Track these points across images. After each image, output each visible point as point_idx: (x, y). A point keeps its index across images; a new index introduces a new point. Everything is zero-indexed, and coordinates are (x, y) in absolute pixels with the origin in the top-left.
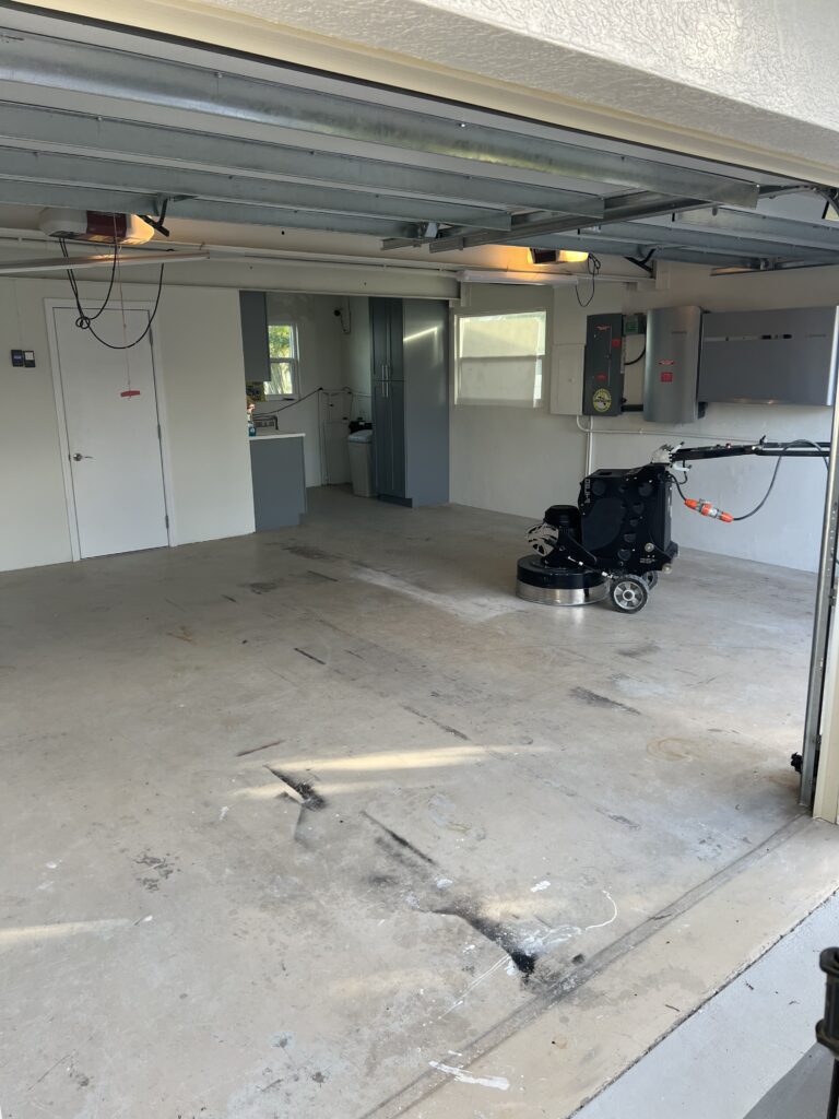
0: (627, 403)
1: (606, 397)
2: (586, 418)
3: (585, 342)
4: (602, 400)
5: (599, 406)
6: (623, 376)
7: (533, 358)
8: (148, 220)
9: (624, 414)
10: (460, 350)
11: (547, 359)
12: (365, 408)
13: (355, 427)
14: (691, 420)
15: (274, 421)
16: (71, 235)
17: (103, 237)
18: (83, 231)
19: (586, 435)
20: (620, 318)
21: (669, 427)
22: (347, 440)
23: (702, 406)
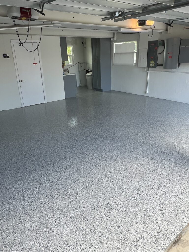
0: (159, 64)
1: (153, 63)
2: (148, 68)
3: (148, 48)
4: (152, 63)
5: (151, 65)
6: (158, 57)
7: (133, 53)
8: (38, 11)
9: (158, 67)
10: (114, 51)
11: (137, 53)
12: (90, 67)
13: (88, 72)
14: (175, 68)
15: (68, 71)
16: (16, 18)
17: (25, 18)
18: (20, 16)
19: (147, 73)
20: (157, 42)
21: (170, 70)
22: (86, 75)
23: (179, 65)
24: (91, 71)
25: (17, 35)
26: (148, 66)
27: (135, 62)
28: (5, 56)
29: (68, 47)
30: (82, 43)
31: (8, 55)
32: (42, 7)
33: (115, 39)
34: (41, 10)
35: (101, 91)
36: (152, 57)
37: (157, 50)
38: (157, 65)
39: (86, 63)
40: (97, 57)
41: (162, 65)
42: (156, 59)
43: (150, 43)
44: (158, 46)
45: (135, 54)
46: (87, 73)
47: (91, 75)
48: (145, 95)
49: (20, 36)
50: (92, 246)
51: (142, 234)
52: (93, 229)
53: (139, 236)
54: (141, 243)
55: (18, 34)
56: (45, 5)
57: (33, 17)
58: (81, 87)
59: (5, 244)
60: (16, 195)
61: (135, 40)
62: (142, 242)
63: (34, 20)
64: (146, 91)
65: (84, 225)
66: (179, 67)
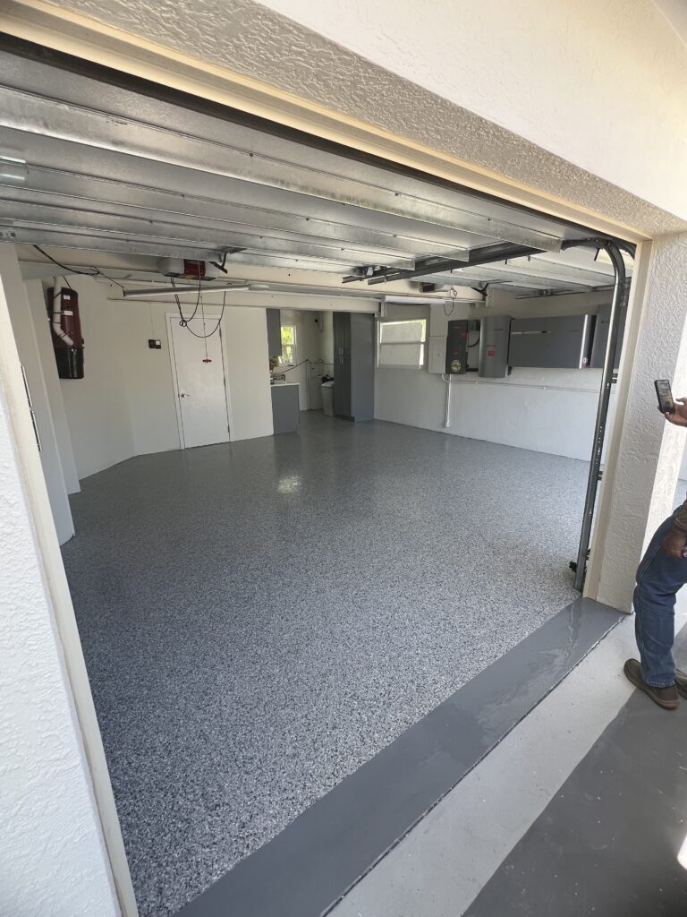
0: (469, 367)
1: (458, 365)
2: (447, 375)
3: (446, 334)
4: (456, 366)
5: (455, 369)
6: (467, 353)
7: (419, 343)
8: (216, 265)
9: (468, 373)
10: (380, 339)
11: (427, 344)
12: (330, 370)
13: (325, 380)
14: (504, 376)
15: (283, 377)
16: (176, 275)
17: (193, 276)
18: (182, 273)
19: (447, 384)
20: (466, 322)
21: (491, 380)
22: (320, 387)
23: (510, 369)
24: (332, 379)
25: (176, 305)
26: (449, 371)
27: (421, 362)
28: (152, 344)
29: (282, 329)
30: (316, 321)
31: (158, 343)
32: (223, 258)
33: (382, 315)
34: (221, 264)
35: (352, 419)
36: (456, 354)
37: (465, 339)
38: (466, 369)
39: (321, 362)
40: (344, 349)
41: (475, 370)
42: (463, 358)
43: (451, 324)
44: (467, 331)
45: (422, 346)
46: (324, 382)
47: (333, 387)
48: (445, 431)
49: (182, 305)
50: (286, 705)
51: (387, 688)
52: (293, 678)
53: (382, 691)
54: (382, 704)
55: (178, 303)
56: (228, 255)
57: (207, 274)
58: (310, 410)
59: (122, 699)
60: (152, 614)
61: (422, 318)
62: (384, 702)
63: (210, 279)
64: (445, 421)
65: (277, 671)
66: (509, 373)
